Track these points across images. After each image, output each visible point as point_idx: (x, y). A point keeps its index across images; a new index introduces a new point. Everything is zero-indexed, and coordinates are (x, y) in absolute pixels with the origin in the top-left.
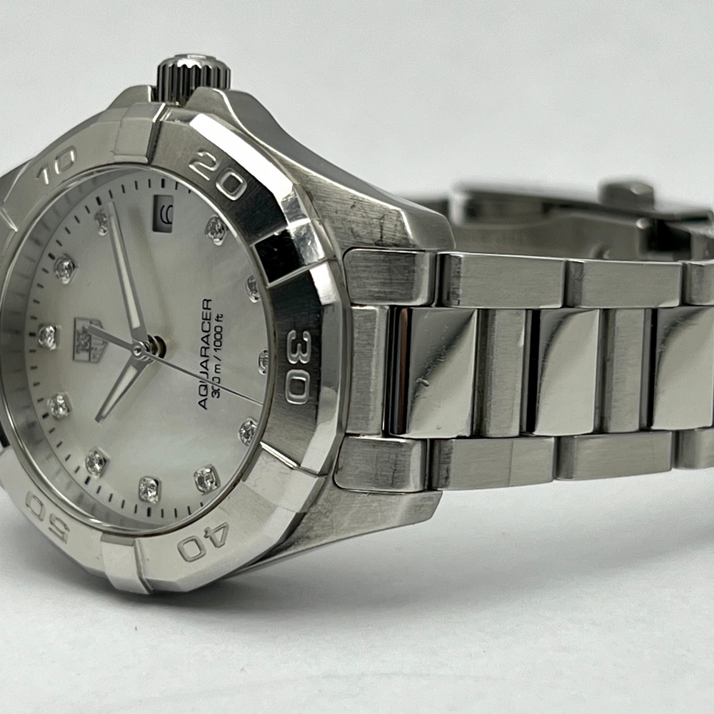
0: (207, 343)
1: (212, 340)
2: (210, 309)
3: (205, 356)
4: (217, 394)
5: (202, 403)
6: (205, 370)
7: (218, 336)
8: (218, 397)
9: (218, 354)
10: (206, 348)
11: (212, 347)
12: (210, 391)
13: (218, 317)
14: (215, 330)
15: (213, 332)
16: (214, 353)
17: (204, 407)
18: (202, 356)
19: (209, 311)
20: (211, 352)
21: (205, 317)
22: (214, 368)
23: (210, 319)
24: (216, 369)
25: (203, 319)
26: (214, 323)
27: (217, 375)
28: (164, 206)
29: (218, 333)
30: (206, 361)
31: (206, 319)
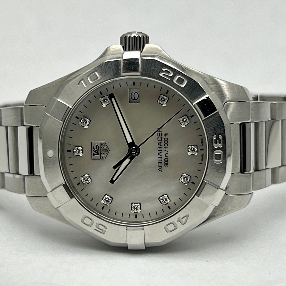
0: (161, 145)
1: (163, 144)
2: (161, 132)
3: (160, 151)
4: (167, 165)
5: (160, 170)
6: (161, 156)
7: (166, 142)
8: (168, 166)
9: (166, 149)
10: (160, 148)
11: (163, 147)
12: (163, 164)
13: (165, 134)
14: (164, 140)
15: (163, 141)
16: (165, 149)
17: (161, 171)
18: (158, 151)
19: (160, 133)
20: (163, 149)
21: (159, 135)
22: (165, 155)
23: (161, 136)
24: (166, 155)
25: (158, 136)
26: (163, 137)
27: (167, 157)
28: (132, 93)
29: (166, 141)
30: (161, 153)
31: (160, 136)
